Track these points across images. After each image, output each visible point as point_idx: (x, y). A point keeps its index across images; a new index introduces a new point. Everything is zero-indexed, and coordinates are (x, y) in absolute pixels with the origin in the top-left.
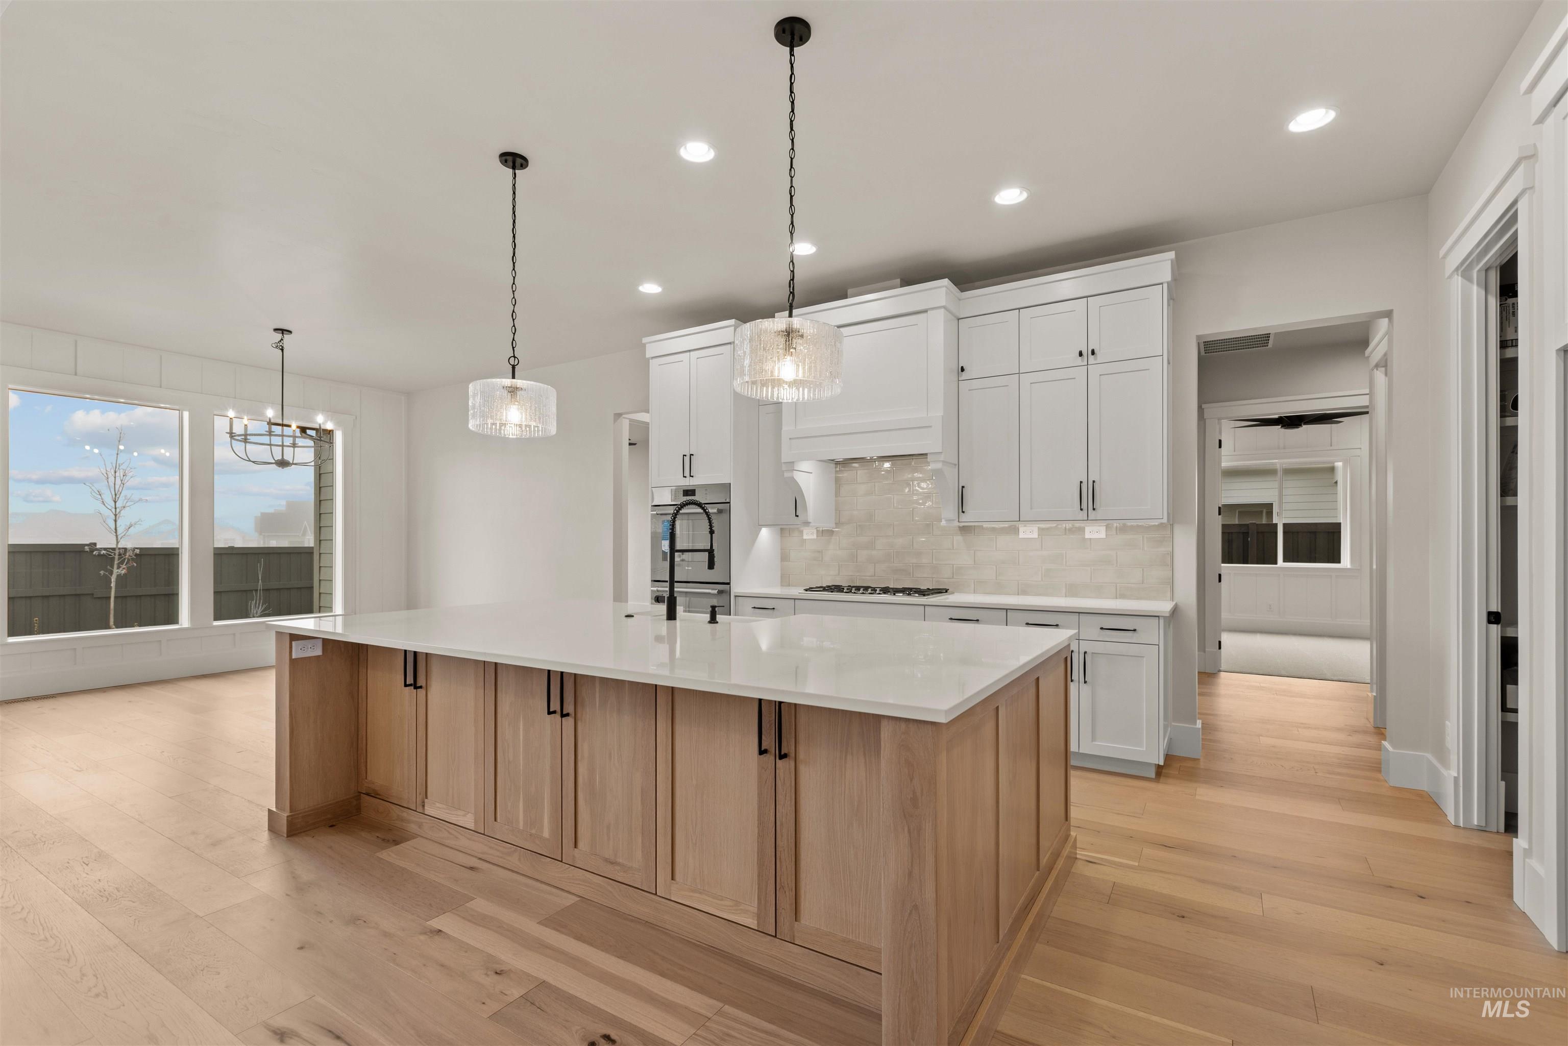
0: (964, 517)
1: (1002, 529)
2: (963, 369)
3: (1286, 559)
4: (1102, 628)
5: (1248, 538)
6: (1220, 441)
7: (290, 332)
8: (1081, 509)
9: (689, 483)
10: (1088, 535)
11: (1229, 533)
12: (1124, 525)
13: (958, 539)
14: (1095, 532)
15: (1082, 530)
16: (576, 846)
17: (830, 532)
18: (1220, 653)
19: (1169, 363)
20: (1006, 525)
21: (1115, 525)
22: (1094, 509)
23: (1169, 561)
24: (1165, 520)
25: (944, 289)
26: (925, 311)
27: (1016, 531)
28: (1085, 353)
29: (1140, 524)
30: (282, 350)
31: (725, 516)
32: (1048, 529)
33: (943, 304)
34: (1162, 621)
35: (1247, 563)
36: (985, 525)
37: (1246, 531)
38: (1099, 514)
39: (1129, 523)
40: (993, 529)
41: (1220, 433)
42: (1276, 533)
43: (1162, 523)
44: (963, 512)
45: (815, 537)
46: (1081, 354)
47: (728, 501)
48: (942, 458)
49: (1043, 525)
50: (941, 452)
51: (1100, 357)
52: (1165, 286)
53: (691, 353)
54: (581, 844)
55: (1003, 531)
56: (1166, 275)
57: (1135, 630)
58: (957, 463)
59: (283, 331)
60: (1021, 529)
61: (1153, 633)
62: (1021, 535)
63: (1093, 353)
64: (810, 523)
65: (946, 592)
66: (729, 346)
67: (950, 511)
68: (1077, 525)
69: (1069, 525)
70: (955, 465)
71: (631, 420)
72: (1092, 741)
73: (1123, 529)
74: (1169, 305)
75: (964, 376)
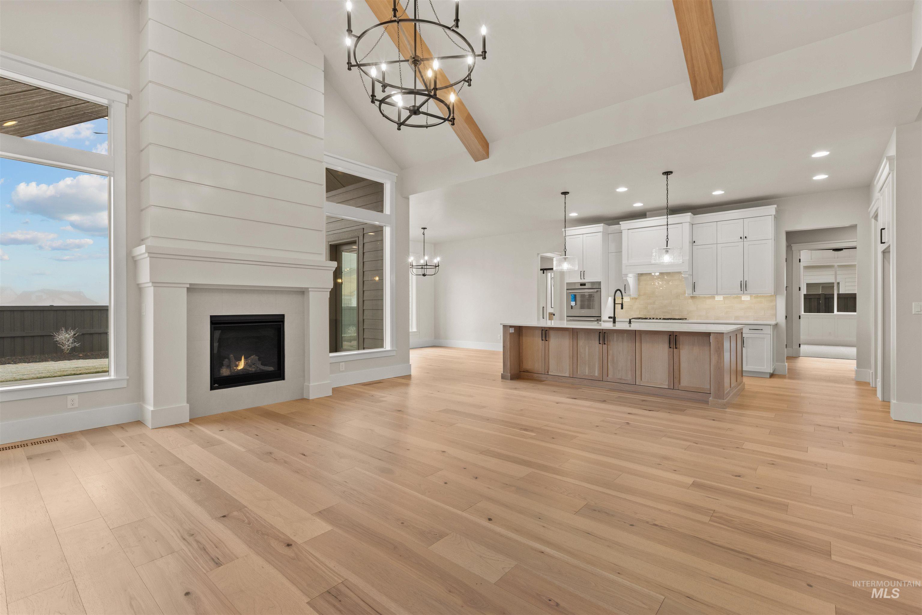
0: (694, 293)
1: (709, 297)
2: (694, 242)
3: (838, 311)
4: (750, 329)
5: (820, 301)
6: (800, 260)
7: (426, 228)
8: (741, 290)
9: (583, 281)
10: (743, 299)
11: (809, 298)
12: (757, 295)
13: (690, 301)
14: (746, 298)
15: (741, 297)
16: (608, 376)
17: (636, 299)
18: (800, 349)
19: (774, 240)
20: (710, 296)
21: (754, 295)
22: (746, 290)
23: (775, 308)
24: (773, 294)
25: (689, 216)
26: (682, 223)
27: (714, 298)
28: (742, 237)
29: (763, 295)
30: (424, 235)
31: (599, 293)
32: (727, 297)
33: (689, 221)
34: (772, 326)
35: (820, 313)
36: (701, 296)
37: (819, 297)
38: (748, 291)
39: (759, 295)
40: (705, 297)
41: (800, 256)
42: (833, 298)
43: (772, 295)
44: (695, 291)
45: (629, 300)
46: (741, 238)
47: (600, 287)
48: (688, 273)
49: (725, 296)
50: (688, 271)
51: (748, 239)
52: (773, 216)
53: (583, 235)
54: (609, 376)
55: (709, 298)
56: (774, 213)
57: (762, 330)
58: (692, 274)
59: (424, 228)
60: (716, 297)
61: (769, 331)
62: (716, 299)
63: (746, 237)
64: (631, 295)
65: (686, 319)
66: (600, 233)
67: (689, 291)
68: (739, 295)
69: (735, 296)
70: (691, 275)
71: (541, 255)
72: (746, 366)
73: (757, 297)
74: (774, 220)
75: (695, 244)
